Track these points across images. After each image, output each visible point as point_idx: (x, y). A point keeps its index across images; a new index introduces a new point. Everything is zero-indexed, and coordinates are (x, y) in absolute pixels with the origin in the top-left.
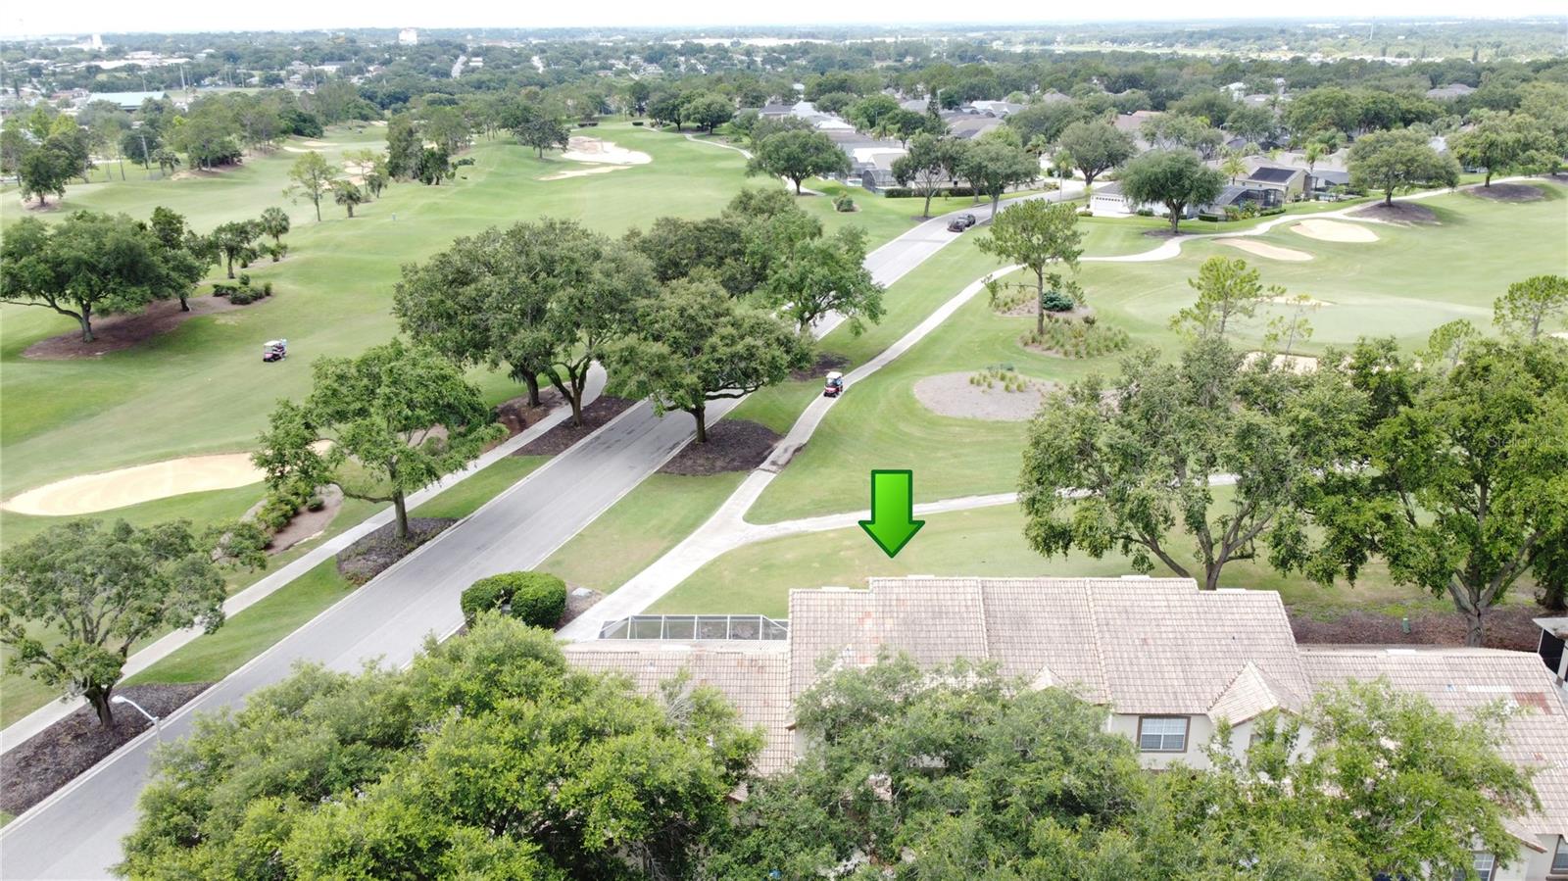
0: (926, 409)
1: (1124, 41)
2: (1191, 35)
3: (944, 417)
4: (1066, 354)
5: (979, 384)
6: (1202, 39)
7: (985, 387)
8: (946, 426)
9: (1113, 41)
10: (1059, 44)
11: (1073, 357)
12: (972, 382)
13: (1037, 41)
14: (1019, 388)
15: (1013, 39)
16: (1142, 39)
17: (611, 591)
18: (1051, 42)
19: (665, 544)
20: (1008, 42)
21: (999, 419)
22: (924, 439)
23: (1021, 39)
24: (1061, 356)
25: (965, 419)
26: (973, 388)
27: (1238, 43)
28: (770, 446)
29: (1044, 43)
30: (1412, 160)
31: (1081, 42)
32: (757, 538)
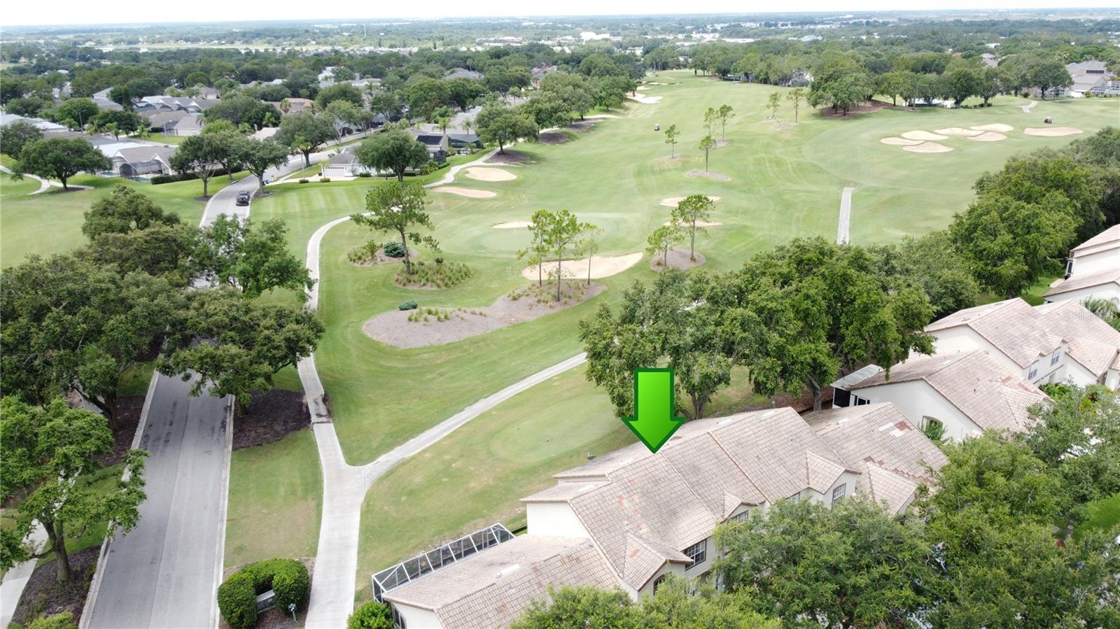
0: (391, 347)
1: (196, 40)
2: (244, 35)
3: (411, 349)
4: (439, 286)
5: (416, 320)
6: (253, 38)
7: (422, 322)
8: (417, 355)
9: (187, 40)
10: (143, 43)
11: (444, 288)
12: (410, 320)
13: (124, 41)
14: (446, 317)
15: (104, 41)
16: (208, 39)
17: (315, 554)
18: (137, 42)
19: (312, 504)
20: (99, 43)
21: (448, 342)
22: (408, 369)
23: (110, 40)
24: (435, 288)
25: (425, 347)
26: (413, 324)
27: (281, 40)
28: (301, 404)
29: (130, 43)
30: (514, 125)
31: (161, 41)
32: (375, 475)
